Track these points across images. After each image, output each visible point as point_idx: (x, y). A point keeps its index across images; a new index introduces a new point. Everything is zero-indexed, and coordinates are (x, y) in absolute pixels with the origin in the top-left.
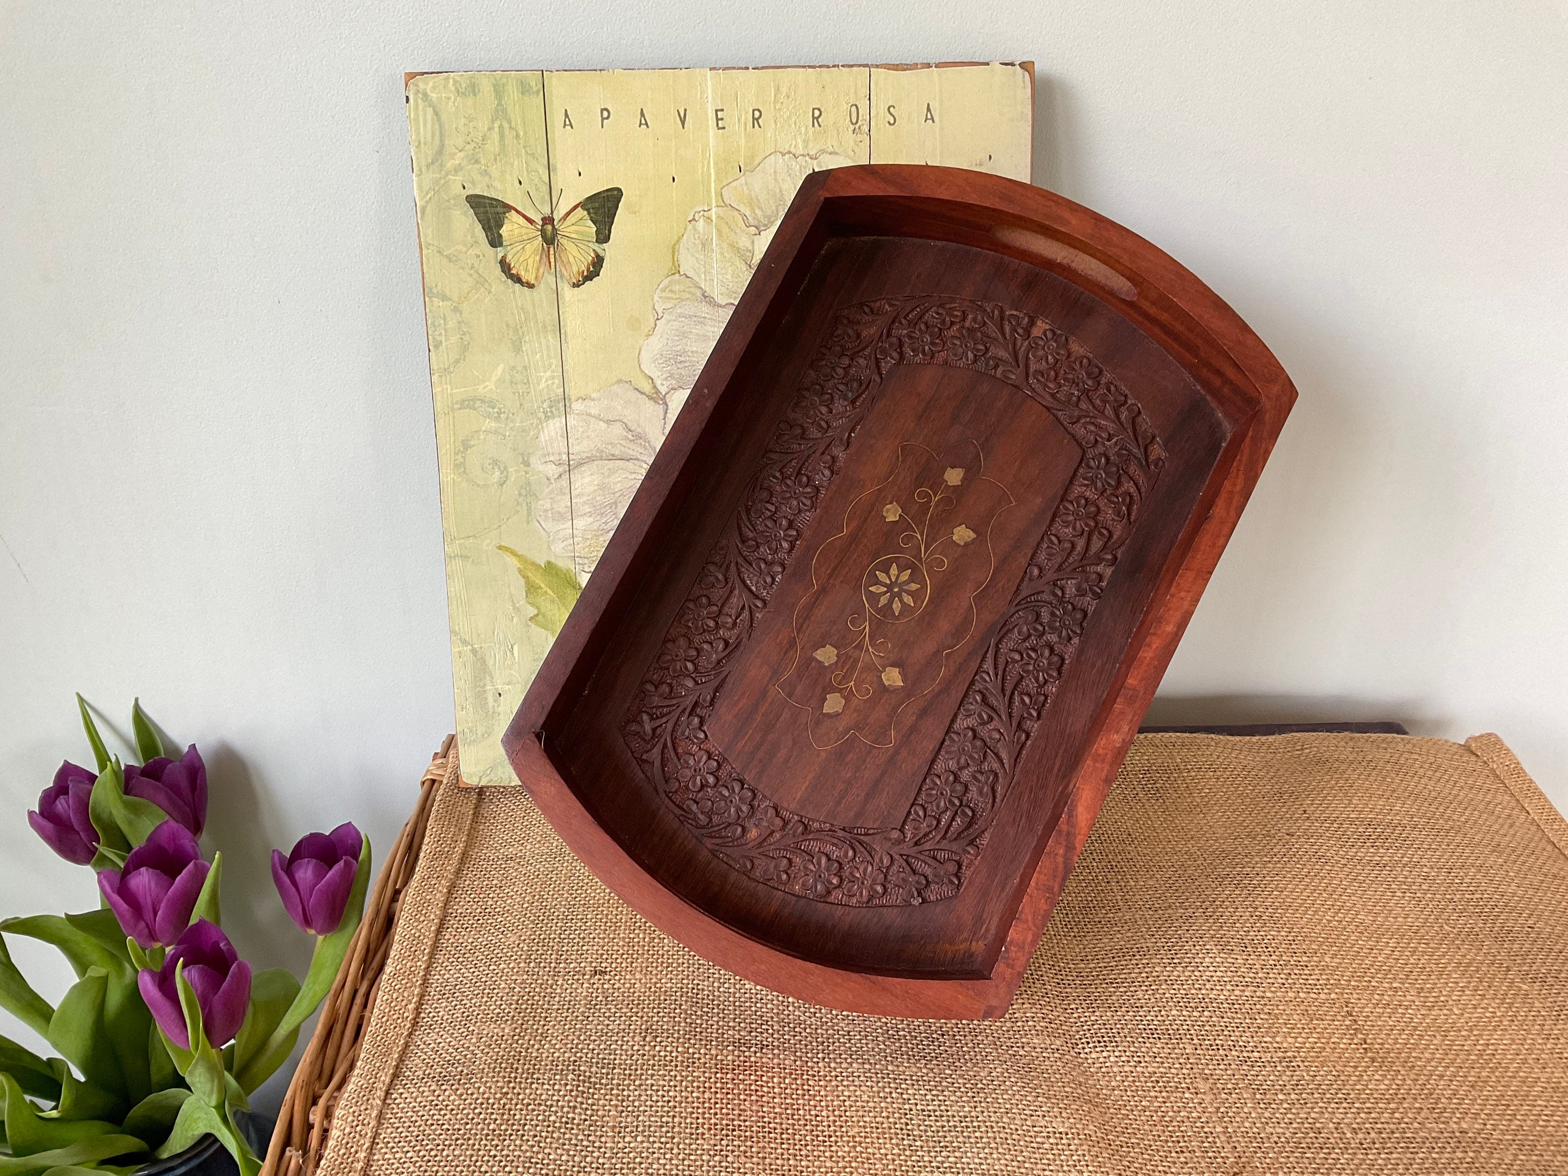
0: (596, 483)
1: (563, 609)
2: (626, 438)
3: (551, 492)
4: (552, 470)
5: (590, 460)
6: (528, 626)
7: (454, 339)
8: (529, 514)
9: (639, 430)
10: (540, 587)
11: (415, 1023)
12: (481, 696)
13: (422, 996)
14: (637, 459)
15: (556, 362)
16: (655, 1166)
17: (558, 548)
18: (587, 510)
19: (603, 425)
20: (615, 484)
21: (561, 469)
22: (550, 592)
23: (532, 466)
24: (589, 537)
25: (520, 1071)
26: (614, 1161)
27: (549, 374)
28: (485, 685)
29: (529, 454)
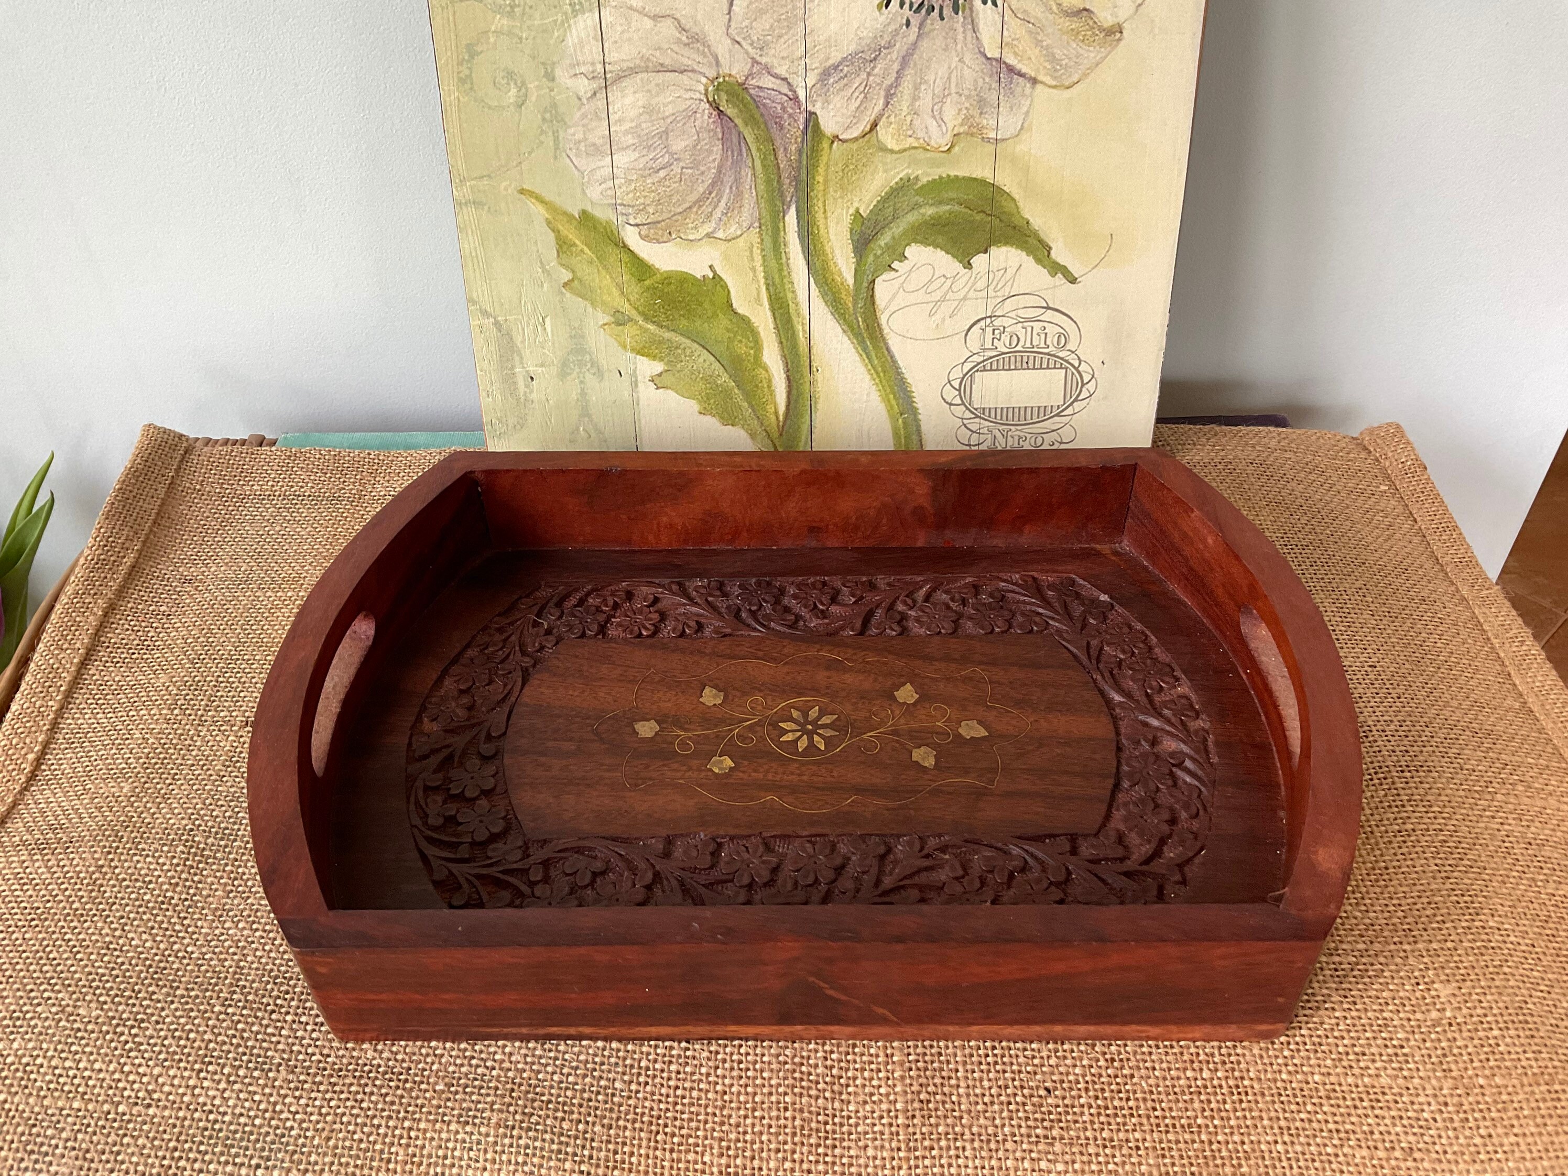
0: (640, 103)
1: (603, 272)
2: (679, 41)
3: (584, 116)
4: (584, 86)
5: (634, 71)
6: (562, 293)
8: (557, 148)
9: (696, 30)
10: (574, 245)
12: (509, 379)
14: (693, 71)
17: (594, 192)
18: (631, 142)
19: (648, 23)
20: (665, 105)
21: (595, 85)
22: (586, 250)
23: (558, 80)
24: (634, 177)
28: (513, 367)
29: (554, 63)
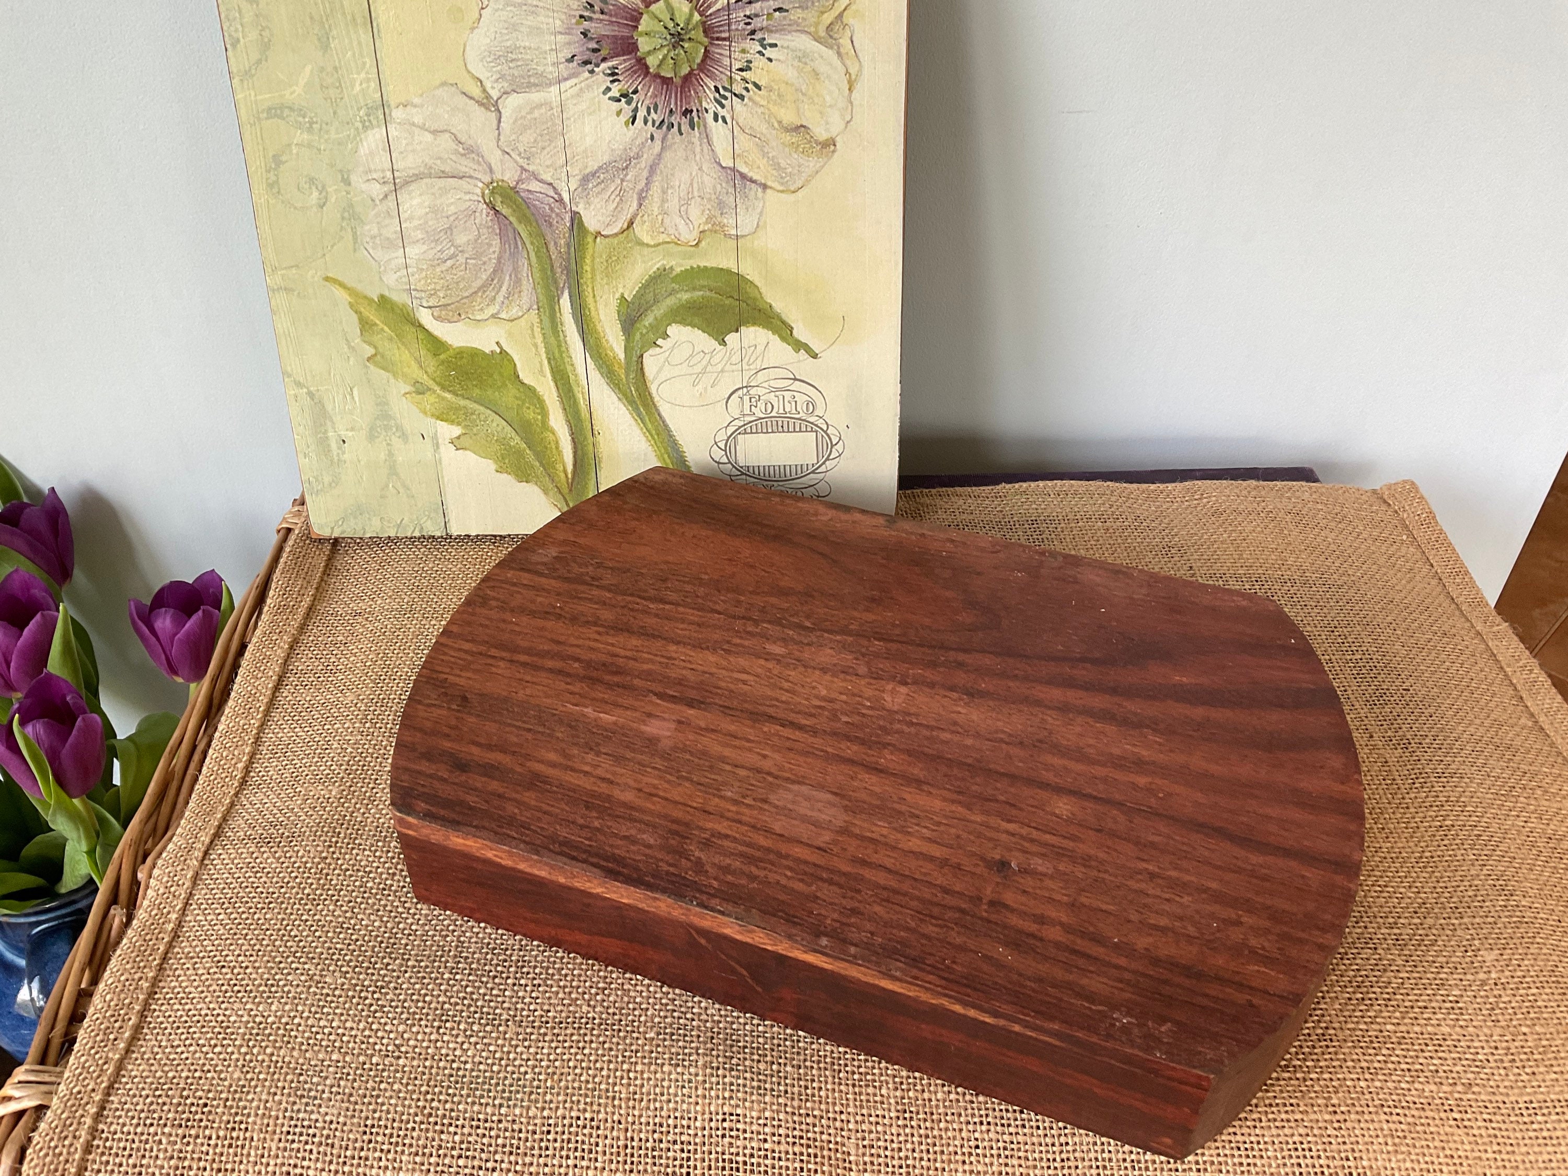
0: (427, 204)
1: (403, 348)
2: (456, 152)
3: (377, 215)
4: (377, 190)
5: (418, 177)
6: (367, 367)
7: (253, 35)
8: (356, 242)
9: (470, 142)
10: (376, 324)
11: (244, 782)
12: (323, 442)
13: (252, 755)
14: (471, 177)
15: (369, 61)
16: (468, 934)
17: (391, 279)
18: (420, 236)
19: (429, 137)
20: (448, 206)
21: (386, 189)
22: (386, 329)
23: (353, 183)
24: (425, 267)
25: (342, 835)
26: (427, 928)
27: (363, 75)
28: (326, 431)
29: (349, 171)
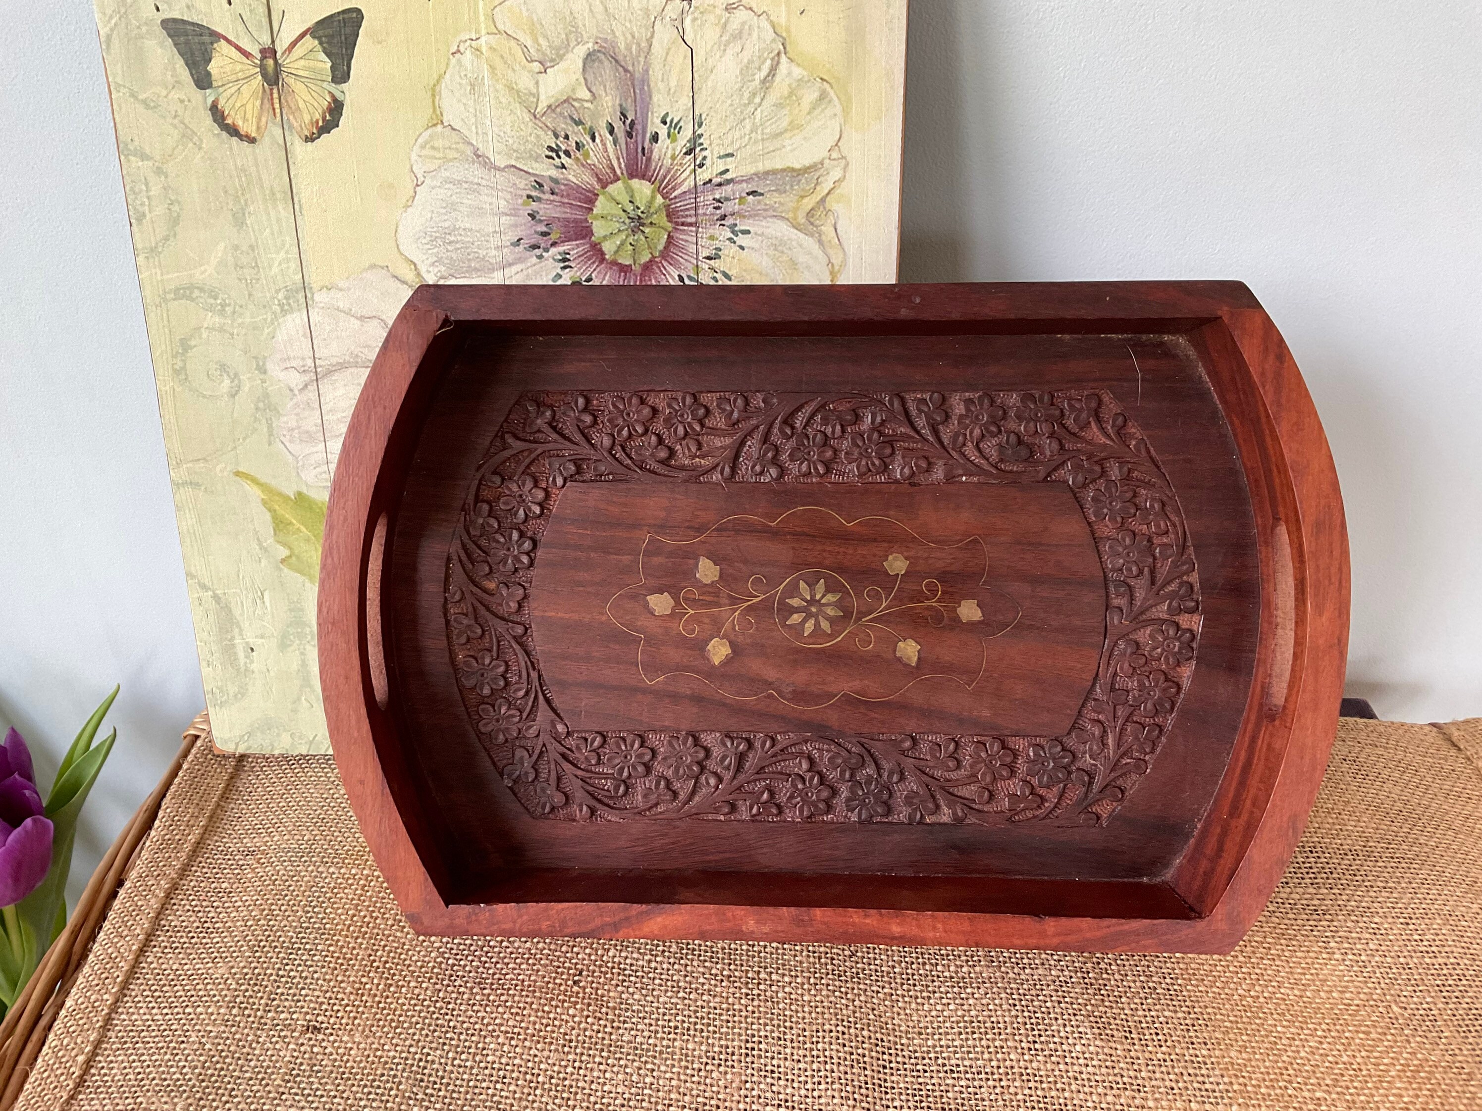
0: (351, 395)
3: (297, 405)
4: (296, 380)
5: (342, 366)
6: (280, 569)
7: (160, 210)
8: (271, 434)
10: (291, 523)
11: (81, 1082)
12: (229, 650)
13: (98, 1044)
15: (290, 240)
17: (309, 475)
19: (355, 323)
21: (306, 378)
22: (303, 528)
23: (269, 372)
27: (282, 254)
28: (233, 638)
29: (265, 358)
